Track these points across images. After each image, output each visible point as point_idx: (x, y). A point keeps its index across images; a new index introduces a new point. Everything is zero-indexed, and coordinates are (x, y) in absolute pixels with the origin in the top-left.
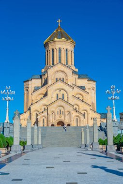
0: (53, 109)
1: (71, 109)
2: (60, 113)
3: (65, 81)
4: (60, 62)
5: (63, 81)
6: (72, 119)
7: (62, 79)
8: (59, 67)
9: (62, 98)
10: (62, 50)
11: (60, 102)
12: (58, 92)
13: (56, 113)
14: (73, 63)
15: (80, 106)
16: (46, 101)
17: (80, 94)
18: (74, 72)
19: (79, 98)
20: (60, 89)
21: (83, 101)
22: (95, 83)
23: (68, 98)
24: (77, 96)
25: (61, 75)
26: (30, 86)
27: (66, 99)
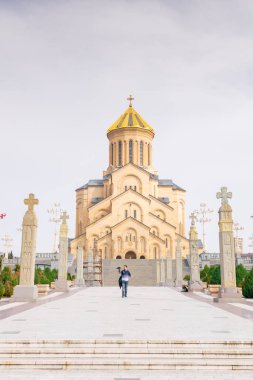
0: (120, 234)
1: (146, 233)
2: (129, 238)
3: (138, 190)
4: (131, 162)
5: (135, 190)
6: (147, 248)
7: (133, 188)
8: (129, 169)
9: (133, 216)
10: (134, 142)
11: (130, 223)
12: (127, 207)
13: (124, 239)
15: (160, 228)
16: (109, 221)
17: (160, 211)
18: (152, 177)
19: (158, 217)
20: (131, 203)
21: (164, 221)
23: (142, 216)
24: (157, 214)
25: (133, 182)
26: (85, 197)
27: (138, 218)
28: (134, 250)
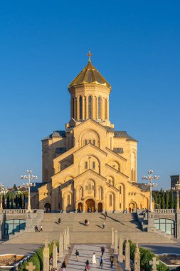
0: (81, 184)
1: (103, 183)
2: (88, 187)
3: (96, 144)
4: (91, 117)
5: (94, 144)
6: (104, 196)
7: (92, 142)
8: (89, 124)
9: (91, 168)
11: (90, 175)
12: (87, 159)
13: (84, 188)
14: (108, 117)
15: (115, 178)
16: (70, 172)
17: (116, 161)
18: (108, 130)
19: (113, 167)
20: (90, 156)
21: (119, 171)
22: (136, 144)
23: (99, 167)
24: (111, 164)
25: (92, 136)
27: (97, 170)
28: (93, 198)
